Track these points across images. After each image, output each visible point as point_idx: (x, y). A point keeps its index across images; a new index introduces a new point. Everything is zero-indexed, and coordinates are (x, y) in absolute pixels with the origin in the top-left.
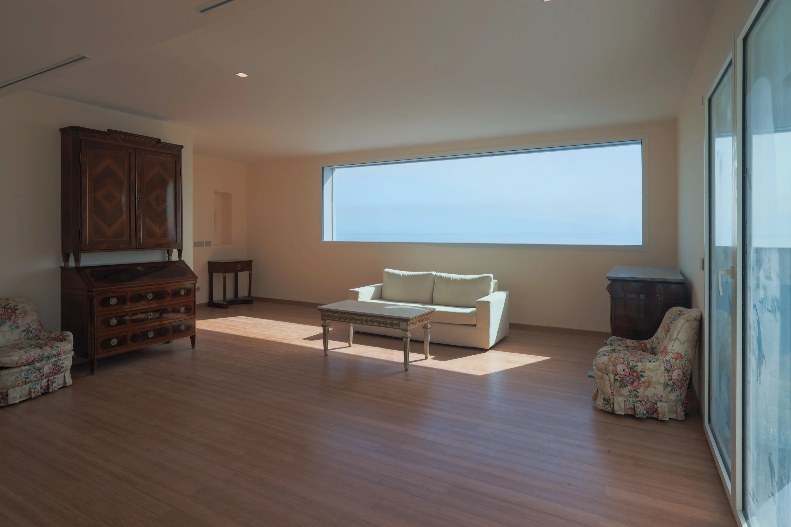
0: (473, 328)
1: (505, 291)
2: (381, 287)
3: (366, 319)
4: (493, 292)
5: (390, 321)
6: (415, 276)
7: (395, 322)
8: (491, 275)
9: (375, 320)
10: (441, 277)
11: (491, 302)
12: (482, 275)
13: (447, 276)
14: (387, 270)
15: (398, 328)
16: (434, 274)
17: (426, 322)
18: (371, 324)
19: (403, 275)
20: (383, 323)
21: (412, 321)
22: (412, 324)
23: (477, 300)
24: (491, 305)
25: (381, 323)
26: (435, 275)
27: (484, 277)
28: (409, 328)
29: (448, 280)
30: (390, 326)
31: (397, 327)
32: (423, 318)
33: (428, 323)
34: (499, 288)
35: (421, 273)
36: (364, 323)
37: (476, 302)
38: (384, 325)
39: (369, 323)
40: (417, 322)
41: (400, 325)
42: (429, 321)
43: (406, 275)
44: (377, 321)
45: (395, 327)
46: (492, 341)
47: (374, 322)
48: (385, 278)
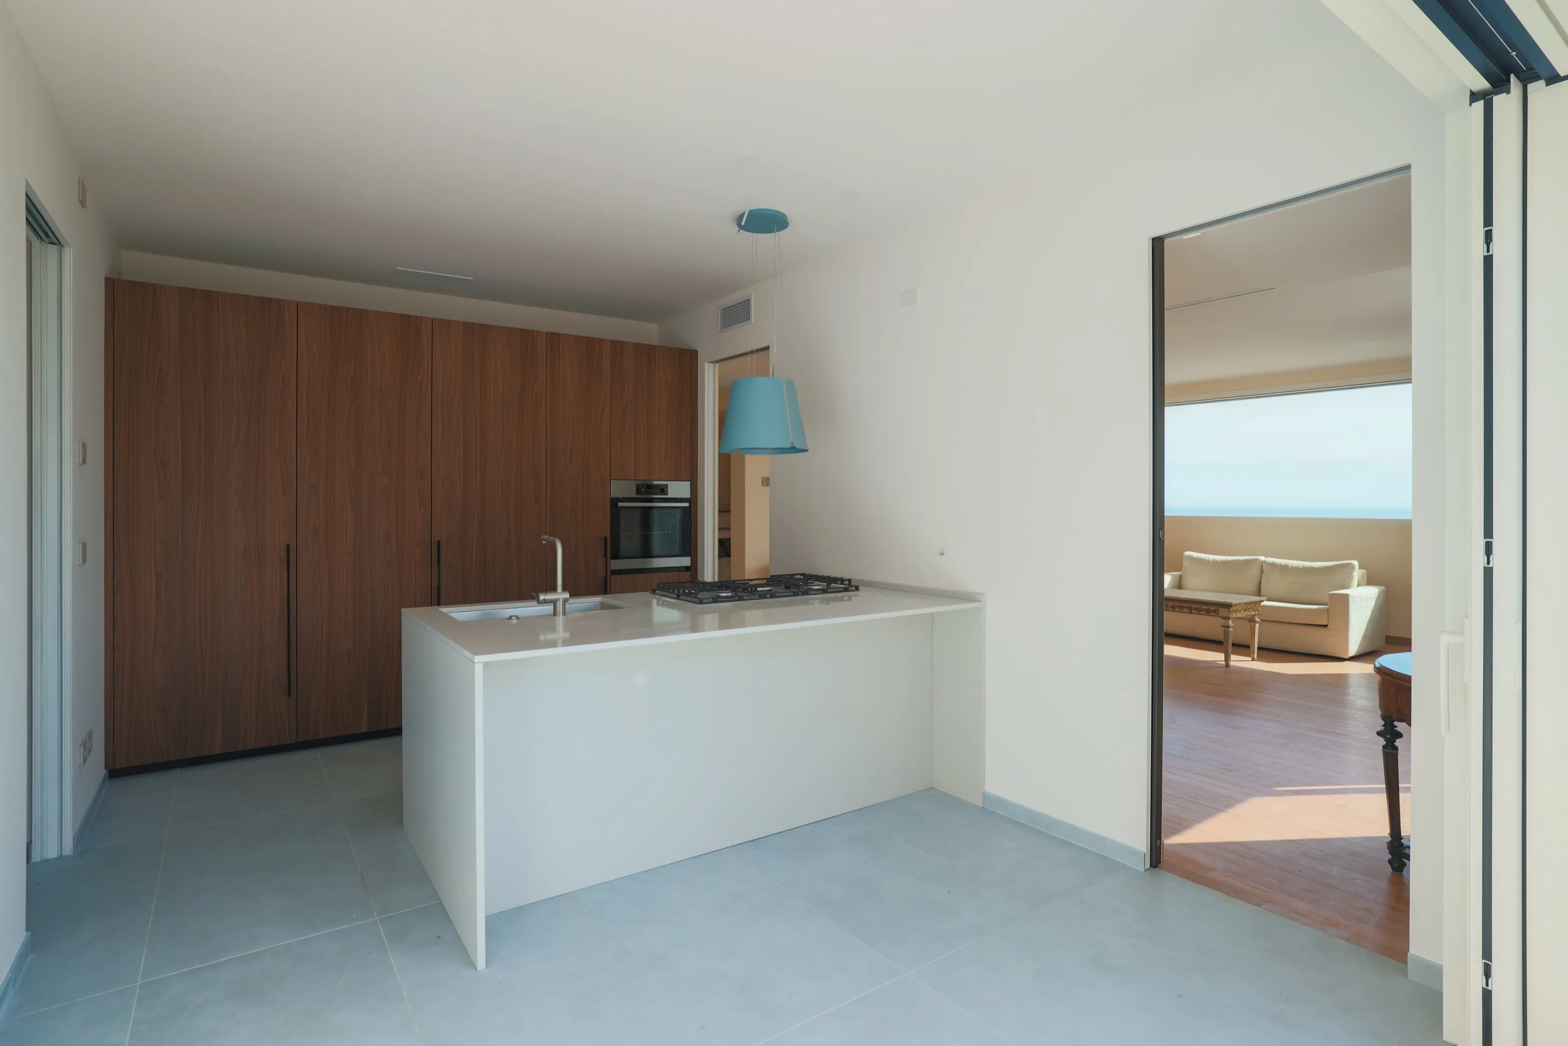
0: (1323, 630)
1: (1377, 587)
2: (1181, 577)
3: (1172, 604)
4: (1358, 586)
5: (1206, 608)
6: (1232, 561)
7: (1212, 608)
8: (1356, 563)
9: (1185, 605)
10: (1273, 565)
11: (1350, 596)
12: (1340, 562)
13: (1282, 563)
14: (1188, 553)
15: (1217, 615)
16: (1262, 560)
17: (1253, 613)
18: (1180, 610)
19: (1214, 561)
20: (1196, 609)
21: (1235, 608)
22: (1236, 611)
23: (1331, 592)
24: (1350, 598)
25: (1192, 609)
26: (1264, 561)
27: (1343, 564)
28: (1231, 616)
29: (1284, 569)
30: (1206, 614)
31: (1215, 614)
32: (1249, 607)
33: (1255, 615)
34: (1370, 581)
35: (1241, 558)
36: (1170, 609)
37: (1328, 595)
38: (1197, 612)
39: (1177, 609)
40: (1241, 610)
41: (1218, 611)
42: (1257, 612)
43: (1217, 561)
44: (1187, 607)
45: (1212, 614)
46: (1354, 647)
47: (1184, 607)
48: (1185, 563)
